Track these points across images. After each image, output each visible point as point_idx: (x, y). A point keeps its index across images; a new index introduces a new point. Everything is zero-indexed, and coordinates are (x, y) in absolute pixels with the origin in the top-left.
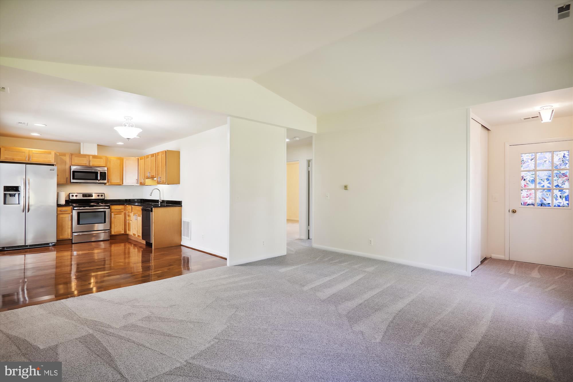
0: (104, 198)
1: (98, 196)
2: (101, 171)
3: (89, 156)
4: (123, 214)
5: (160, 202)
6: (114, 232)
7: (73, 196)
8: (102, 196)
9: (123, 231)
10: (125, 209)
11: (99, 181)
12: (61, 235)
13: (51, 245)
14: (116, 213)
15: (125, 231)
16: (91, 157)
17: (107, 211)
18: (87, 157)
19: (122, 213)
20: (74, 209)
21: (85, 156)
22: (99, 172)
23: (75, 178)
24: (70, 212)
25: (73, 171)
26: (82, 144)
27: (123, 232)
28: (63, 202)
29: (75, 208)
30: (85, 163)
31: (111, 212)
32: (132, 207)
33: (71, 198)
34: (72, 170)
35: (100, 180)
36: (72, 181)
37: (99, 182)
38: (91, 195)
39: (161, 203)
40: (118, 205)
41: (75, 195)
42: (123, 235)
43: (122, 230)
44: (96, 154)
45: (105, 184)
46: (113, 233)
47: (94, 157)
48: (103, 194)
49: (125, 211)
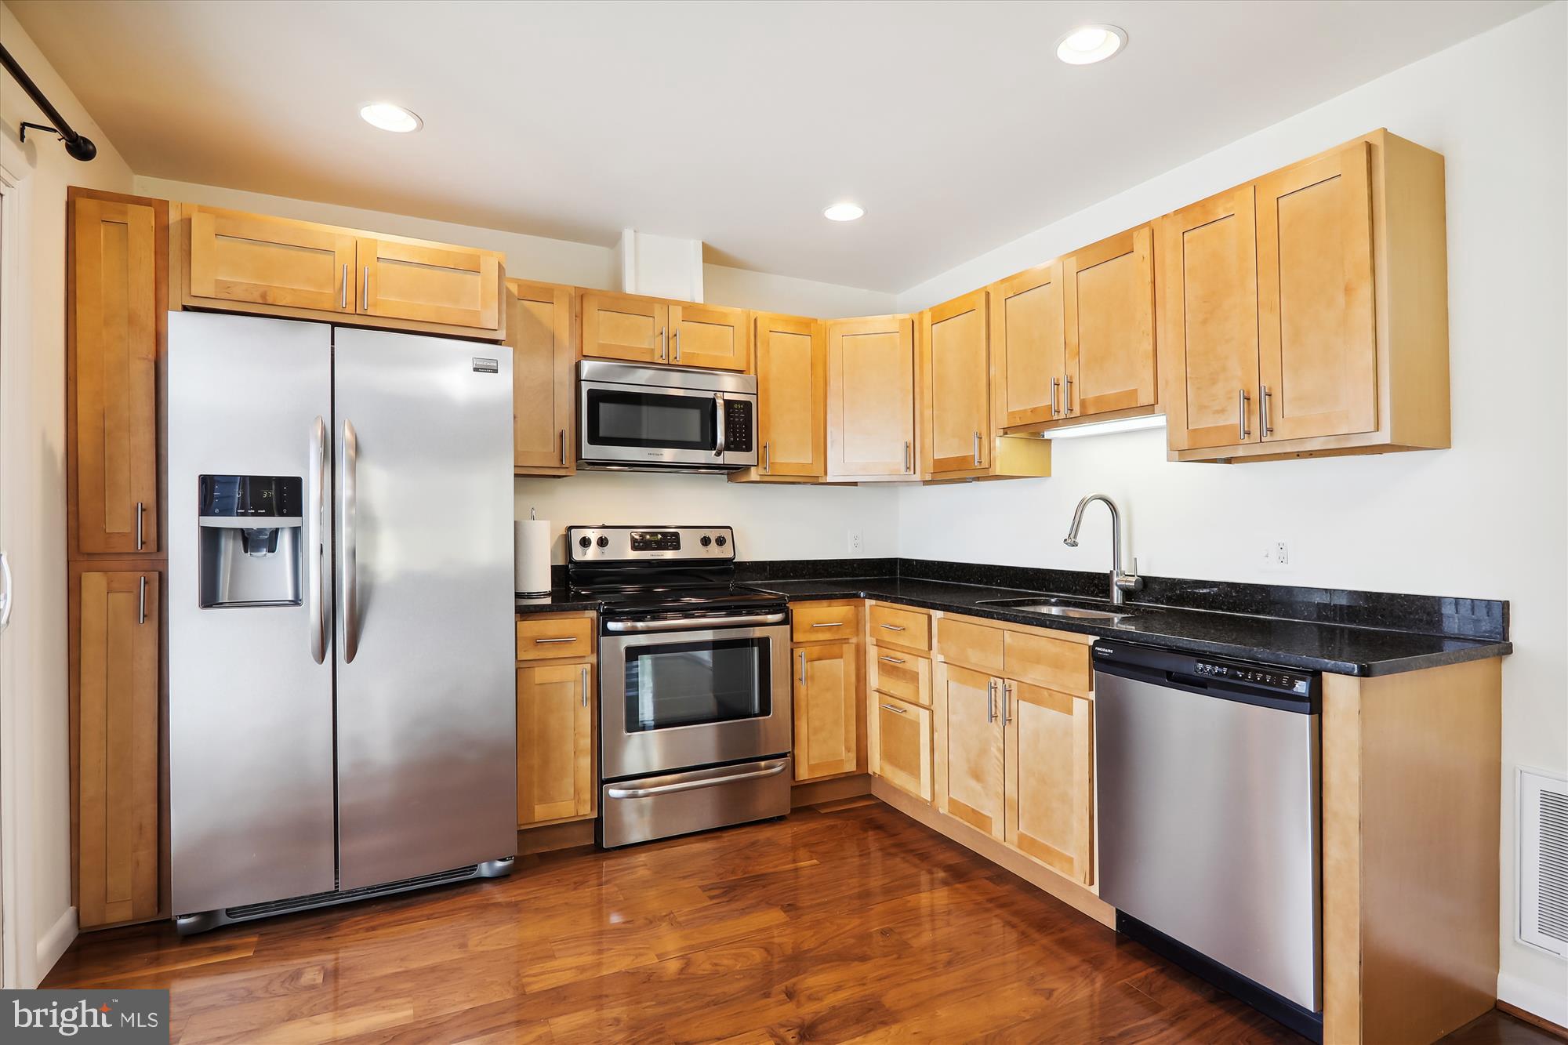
0: (731, 555)
1: (706, 541)
2: (727, 396)
3: (666, 303)
4: (849, 651)
5: (1121, 588)
6: (811, 768)
7: (585, 542)
8: (721, 541)
9: (853, 755)
10: (857, 625)
11: (718, 454)
12: (543, 800)
13: (485, 870)
14: (816, 650)
15: (862, 759)
16: (677, 313)
17: (778, 637)
18: (658, 311)
19: (845, 647)
20: (608, 633)
21: (645, 306)
22: (720, 402)
23: (602, 434)
24: (584, 647)
25: (590, 392)
26: (628, 235)
27: (851, 767)
28: (540, 581)
29: (612, 626)
30: (646, 345)
31: (794, 644)
32: (930, 617)
33: (579, 555)
34: (585, 388)
35: (728, 447)
36: (590, 451)
37: (719, 461)
38: (671, 540)
39: (1128, 593)
40: (825, 603)
41: (593, 535)
42: (848, 777)
43: (848, 750)
44: (699, 299)
45: (744, 469)
46: (803, 774)
47: (692, 313)
48: (725, 533)
49: (857, 635)
